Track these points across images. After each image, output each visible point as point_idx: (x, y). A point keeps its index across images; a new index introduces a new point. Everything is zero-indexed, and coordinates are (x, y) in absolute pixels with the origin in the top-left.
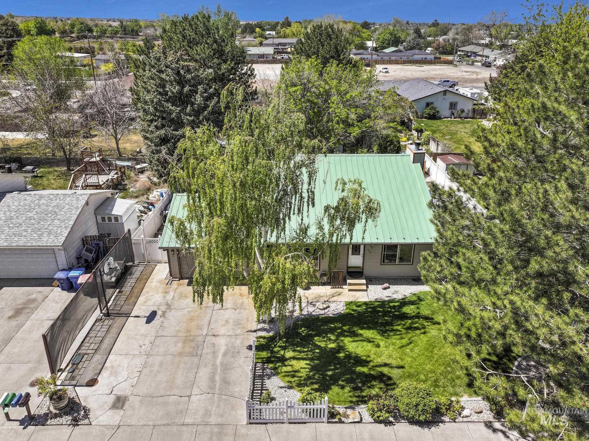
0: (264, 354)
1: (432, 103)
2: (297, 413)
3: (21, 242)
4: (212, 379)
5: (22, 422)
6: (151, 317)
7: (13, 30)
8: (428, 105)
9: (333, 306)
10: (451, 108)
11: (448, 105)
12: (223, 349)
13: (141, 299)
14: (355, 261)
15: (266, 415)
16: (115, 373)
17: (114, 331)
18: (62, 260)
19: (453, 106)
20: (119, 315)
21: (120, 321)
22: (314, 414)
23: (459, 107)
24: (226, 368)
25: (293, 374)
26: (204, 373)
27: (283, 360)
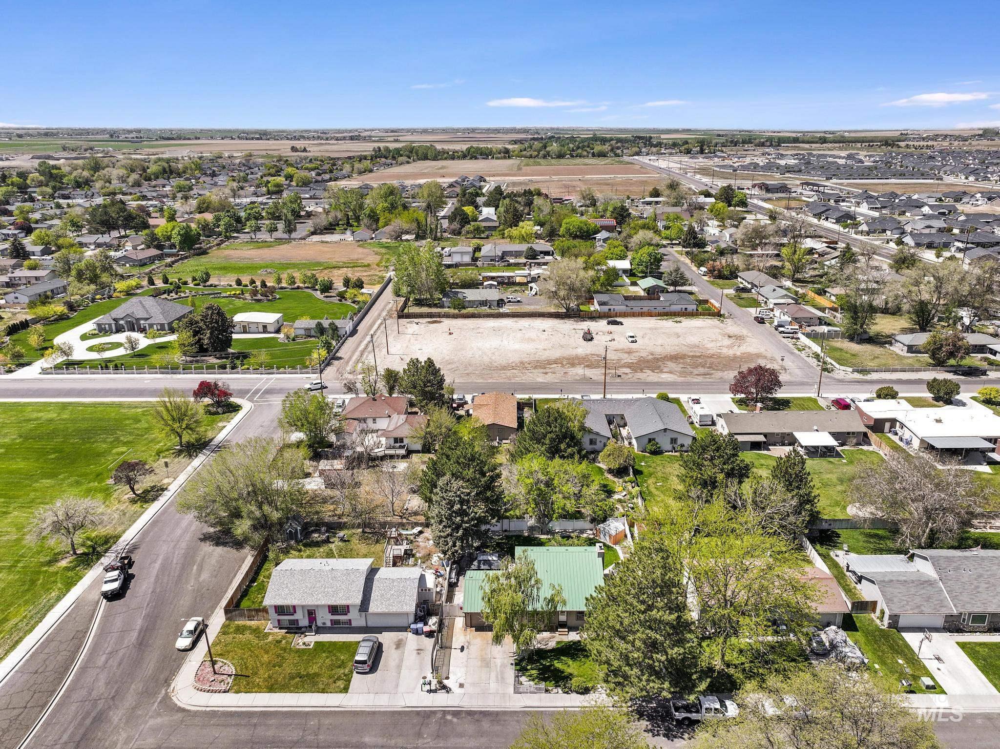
0: (518, 667)
1: (654, 439)
2: (532, 689)
3: (394, 609)
4: (497, 677)
5: (428, 691)
6: (462, 649)
7: (218, 313)
8: (650, 440)
9: (550, 644)
10: (671, 443)
11: (669, 440)
12: (499, 664)
13: (454, 639)
14: (563, 618)
15: (521, 690)
16: (455, 674)
17: (447, 656)
18: (412, 619)
19: (674, 441)
20: (447, 648)
21: (448, 650)
22: (539, 689)
23: (679, 442)
24: (502, 673)
25: (530, 676)
26: (493, 675)
27: (527, 670)
